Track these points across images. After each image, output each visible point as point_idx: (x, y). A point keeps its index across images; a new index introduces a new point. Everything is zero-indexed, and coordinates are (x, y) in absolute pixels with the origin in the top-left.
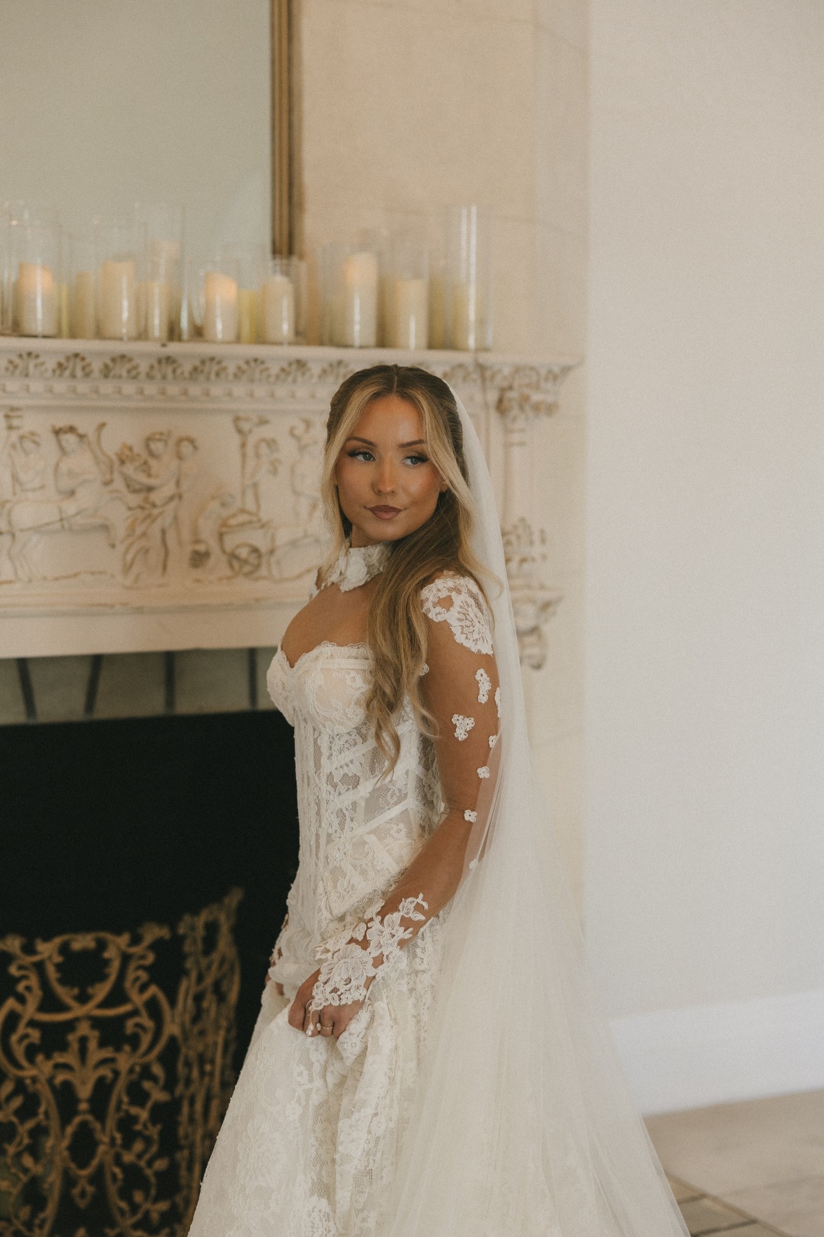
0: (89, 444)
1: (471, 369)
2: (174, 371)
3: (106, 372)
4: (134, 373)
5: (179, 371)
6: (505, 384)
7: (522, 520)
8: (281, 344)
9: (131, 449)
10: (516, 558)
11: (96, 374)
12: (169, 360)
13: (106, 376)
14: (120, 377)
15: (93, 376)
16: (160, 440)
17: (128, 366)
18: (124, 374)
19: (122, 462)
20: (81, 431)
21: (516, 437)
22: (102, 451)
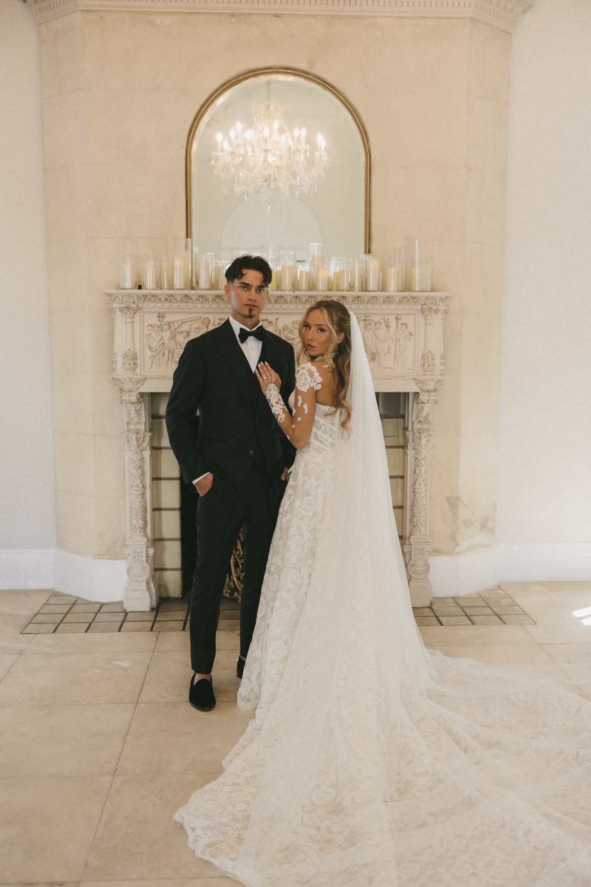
0: (273, 325)
1: (410, 298)
2: (299, 301)
3: (276, 302)
4: (285, 301)
5: (301, 301)
6: (423, 303)
7: (430, 351)
8: (344, 291)
9: (287, 326)
10: (426, 365)
11: (273, 302)
12: (297, 297)
13: (276, 303)
14: (281, 303)
15: (272, 302)
16: (296, 323)
17: (283, 299)
18: (282, 301)
19: (284, 330)
20: (270, 320)
21: (429, 322)
22: (278, 328)
